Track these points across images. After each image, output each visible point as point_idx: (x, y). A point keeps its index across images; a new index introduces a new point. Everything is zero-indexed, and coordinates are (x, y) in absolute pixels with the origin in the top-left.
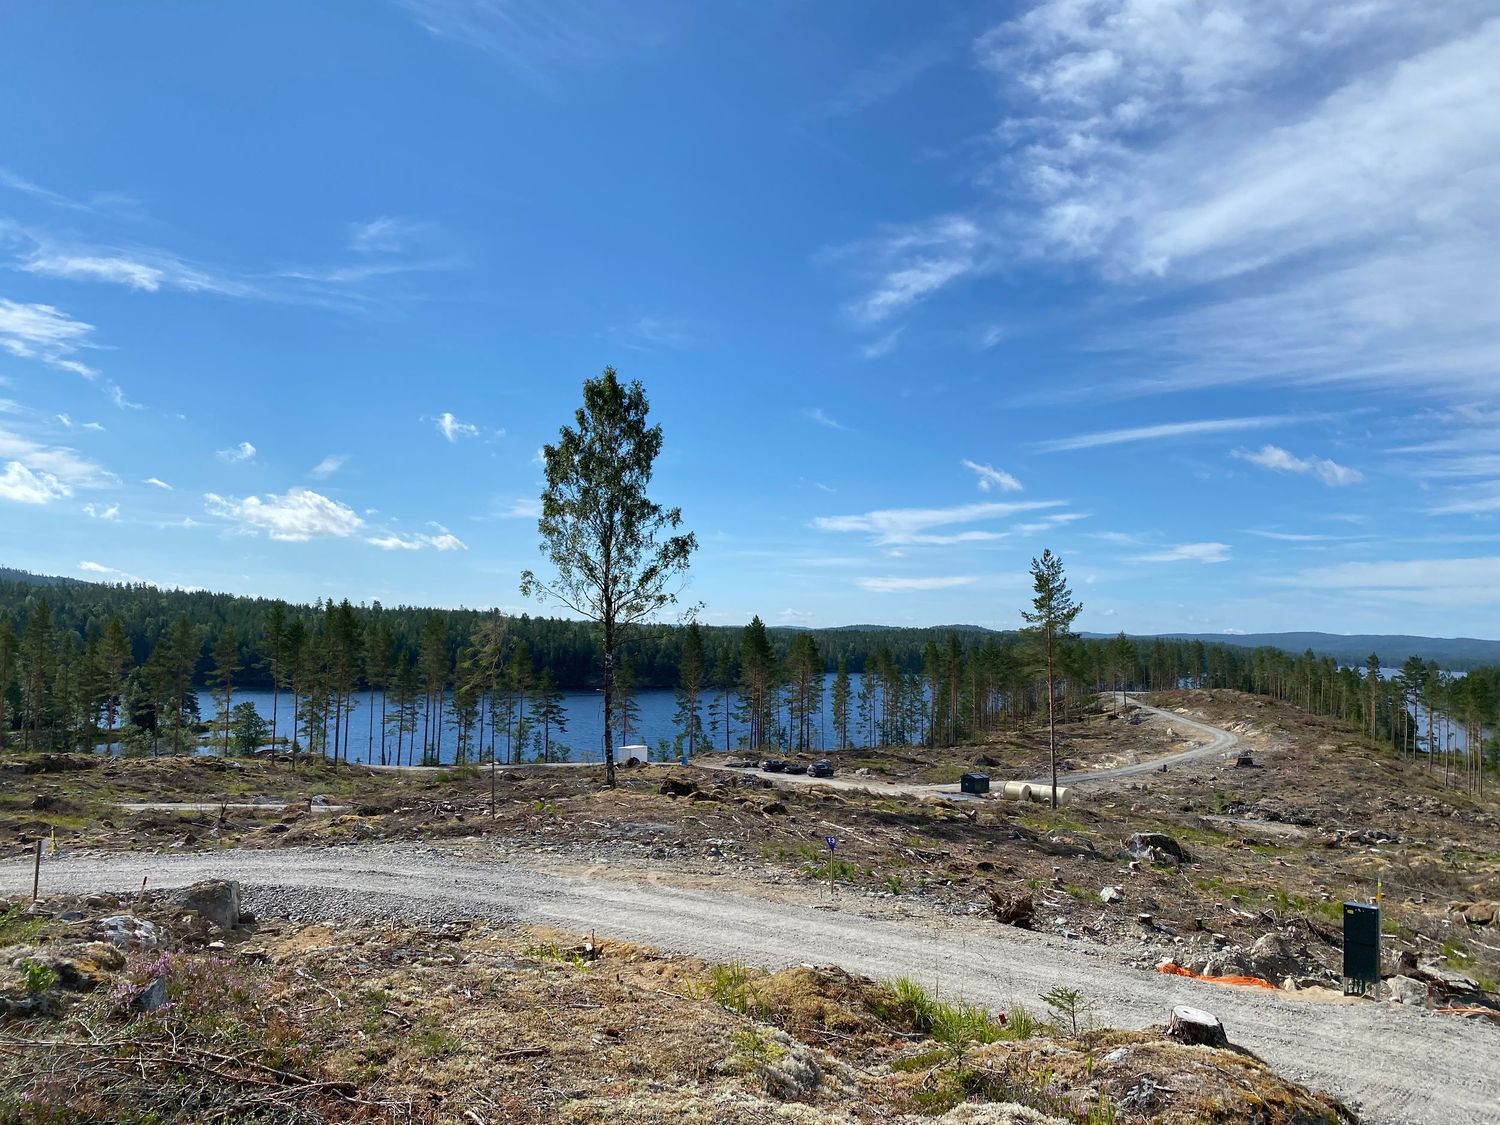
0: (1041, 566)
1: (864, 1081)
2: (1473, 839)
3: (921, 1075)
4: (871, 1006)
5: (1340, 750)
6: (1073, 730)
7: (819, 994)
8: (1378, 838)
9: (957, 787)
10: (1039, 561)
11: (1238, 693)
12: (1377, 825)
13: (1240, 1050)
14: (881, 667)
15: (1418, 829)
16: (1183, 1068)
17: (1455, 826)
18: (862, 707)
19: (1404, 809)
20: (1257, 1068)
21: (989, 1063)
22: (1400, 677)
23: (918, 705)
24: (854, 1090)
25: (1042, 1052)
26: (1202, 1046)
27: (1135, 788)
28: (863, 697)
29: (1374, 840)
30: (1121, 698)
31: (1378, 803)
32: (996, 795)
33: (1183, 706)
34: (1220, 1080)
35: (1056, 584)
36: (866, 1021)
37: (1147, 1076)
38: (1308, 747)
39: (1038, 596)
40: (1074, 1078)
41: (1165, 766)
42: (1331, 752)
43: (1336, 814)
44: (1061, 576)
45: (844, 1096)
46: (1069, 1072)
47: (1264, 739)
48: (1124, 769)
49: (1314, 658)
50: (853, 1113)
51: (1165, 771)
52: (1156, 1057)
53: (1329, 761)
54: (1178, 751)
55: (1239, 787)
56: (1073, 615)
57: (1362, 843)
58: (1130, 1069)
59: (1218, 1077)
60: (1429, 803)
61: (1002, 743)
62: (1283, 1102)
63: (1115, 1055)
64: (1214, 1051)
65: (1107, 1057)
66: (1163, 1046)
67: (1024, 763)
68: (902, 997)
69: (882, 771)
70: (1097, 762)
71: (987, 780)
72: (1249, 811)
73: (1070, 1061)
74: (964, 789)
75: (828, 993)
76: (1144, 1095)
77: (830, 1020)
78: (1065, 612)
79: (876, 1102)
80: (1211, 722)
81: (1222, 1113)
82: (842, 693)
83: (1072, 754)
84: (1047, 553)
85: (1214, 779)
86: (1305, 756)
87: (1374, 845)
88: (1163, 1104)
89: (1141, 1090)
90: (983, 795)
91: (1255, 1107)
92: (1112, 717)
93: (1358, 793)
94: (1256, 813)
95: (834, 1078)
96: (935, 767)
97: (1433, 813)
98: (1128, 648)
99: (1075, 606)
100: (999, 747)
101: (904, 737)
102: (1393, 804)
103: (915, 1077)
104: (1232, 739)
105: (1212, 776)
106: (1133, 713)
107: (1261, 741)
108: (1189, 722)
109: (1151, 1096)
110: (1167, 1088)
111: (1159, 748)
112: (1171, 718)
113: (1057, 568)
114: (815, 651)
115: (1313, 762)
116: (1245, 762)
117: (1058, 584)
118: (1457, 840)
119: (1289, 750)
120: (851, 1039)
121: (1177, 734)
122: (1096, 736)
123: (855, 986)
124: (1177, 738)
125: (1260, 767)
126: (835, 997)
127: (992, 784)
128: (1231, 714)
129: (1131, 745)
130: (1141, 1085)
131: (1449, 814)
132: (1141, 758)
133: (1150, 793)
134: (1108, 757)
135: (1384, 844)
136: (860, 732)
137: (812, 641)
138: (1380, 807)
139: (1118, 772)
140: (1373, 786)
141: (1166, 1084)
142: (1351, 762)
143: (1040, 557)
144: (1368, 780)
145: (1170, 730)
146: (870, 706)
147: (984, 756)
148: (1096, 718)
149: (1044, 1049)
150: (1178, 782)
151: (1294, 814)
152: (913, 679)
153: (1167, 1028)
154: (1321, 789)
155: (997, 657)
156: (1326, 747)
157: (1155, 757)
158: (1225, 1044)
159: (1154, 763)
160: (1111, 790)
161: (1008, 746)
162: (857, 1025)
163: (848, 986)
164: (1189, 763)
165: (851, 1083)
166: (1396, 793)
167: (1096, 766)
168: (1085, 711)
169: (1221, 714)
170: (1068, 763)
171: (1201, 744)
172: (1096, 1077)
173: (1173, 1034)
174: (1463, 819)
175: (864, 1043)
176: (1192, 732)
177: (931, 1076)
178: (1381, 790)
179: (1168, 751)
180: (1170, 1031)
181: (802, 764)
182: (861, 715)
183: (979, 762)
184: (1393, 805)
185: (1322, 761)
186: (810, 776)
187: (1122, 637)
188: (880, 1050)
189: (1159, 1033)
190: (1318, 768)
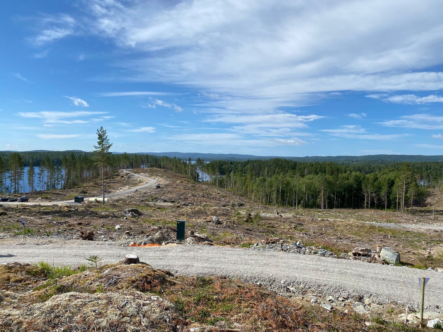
0: (100, 132)
1: (21, 297)
2: (210, 202)
3: (42, 291)
4: (28, 272)
5: (182, 182)
6: (110, 181)
7: (9, 272)
8: (189, 204)
9: (73, 201)
10: (99, 130)
11: (157, 168)
12: (189, 201)
13: (142, 263)
14: (47, 164)
15: (198, 201)
16: (125, 271)
17: (206, 199)
18: (39, 178)
19: (196, 196)
20: (145, 267)
21: (67, 282)
22: (196, 163)
23: (59, 176)
24: (16, 301)
25: (85, 275)
26: (132, 264)
27: (128, 196)
28: (40, 174)
29: (188, 204)
30: (125, 171)
31: (190, 195)
32: (86, 202)
33: (142, 173)
34: (135, 272)
35: (104, 137)
36: (27, 278)
37: (115, 275)
38: (174, 182)
39: (99, 141)
40: (94, 280)
41: (137, 190)
42: (179, 183)
43: (180, 199)
44: (106, 135)
45: (11, 303)
46: (92, 279)
47: (163, 181)
48: (125, 191)
49: (176, 159)
50: (14, 308)
51: (137, 191)
52: (118, 270)
53: (179, 185)
54: (141, 185)
55: (157, 194)
56: (110, 147)
57: (186, 205)
58: (110, 275)
59: (135, 271)
60: (201, 194)
61: (88, 186)
62: (151, 274)
63: (107, 271)
64: (135, 265)
65: (104, 272)
66: (121, 266)
67: (95, 192)
68: (40, 267)
69: (47, 198)
70: (117, 190)
71: (83, 198)
72: (159, 200)
73: (93, 276)
74: (75, 201)
75: (12, 271)
76: (113, 281)
77: (12, 280)
78: (107, 146)
79: (25, 303)
80: (150, 177)
81: (134, 281)
82: (31, 173)
83: (110, 188)
84: (102, 128)
85: (150, 192)
86: (173, 184)
87: (188, 206)
88: (118, 282)
89: (113, 279)
90: (82, 202)
91: (144, 277)
92: (122, 177)
93: (185, 193)
94: (161, 200)
95: (8, 298)
96: (66, 195)
97: (202, 196)
98: (127, 157)
99: (110, 144)
100: (87, 187)
101: (55, 186)
103: (41, 291)
104: (155, 181)
105: (150, 191)
106: (128, 175)
107: (162, 181)
108: (143, 177)
109: (115, 281)
110: (120, 277)
111: (136, 185)
112: (139, 176)
113: (104, 132)
114: (20, 159)
115: (175, 186)
116: (158, 187)
117: (105, 137)
118: (206, 202)
119: (170, 183)
120: (20, 285)
121: (140, 181)
122: (117, 183)
123: (22, 267)
124: (140, 182)
125: (162, 188)
126: (15, 272)
127: (85, 199)
128: (155, 174)
129: (128, 185)
130: (113, 278)
131: (205, 196)
132: (131, 188)
133: (133, 198)
134: (121, 188)
135: (191, 205)
136: (38, 186)
137: (19, 156)
138: (190, 196)
139: (123, 192)
140: (189, 191)
141: (120, 276)
142: (184, 185)
143: (99, 129)
144: (188, 189)
145: (138, 179)
146: (43, 177)
147: (82, 191)
148: (118, 177)
149: (86, 274)
150: (140, 194)
151: (170, 200)
152: (58, 168)
153: (123, 261)
154: (177, 193)
155: (87, 160)
156: (178, 182)
157: (134, 187)
158: (139, 262)
159: (134, 189)
160: (122, 198)
161: (90, 187)
162: (23, 279)
163: (20, 268)
164: (143, 188)
165: (16, 298)
166: (194, 192)
167: (117, 191)
168: (114, 175)
169: (153, 174)
170: (108, 191)
171: (147, 183)
172: (100, 279)
173: (125, 262)
174: (208, 197)
175: (25, 285)
176: (145, 180)
177: (46, 290)
178: (190, 192)
179: (138, 185)
180: (124, 262)
181: (16, 198)
182: (39, 180)
183: (81, 193)
184: (193, 195)
185: (177, 185)
186: (19, 202)
187: (125, 153)
188: (31, 286)
189: (121, 263)
190: (176, 187)
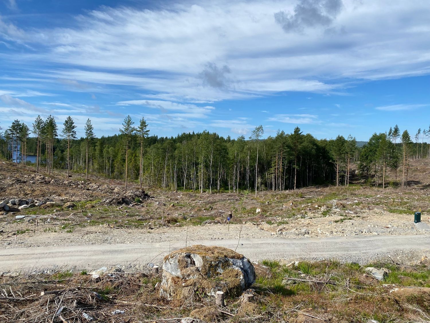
102: (18, 180)
131: (50, 182)
